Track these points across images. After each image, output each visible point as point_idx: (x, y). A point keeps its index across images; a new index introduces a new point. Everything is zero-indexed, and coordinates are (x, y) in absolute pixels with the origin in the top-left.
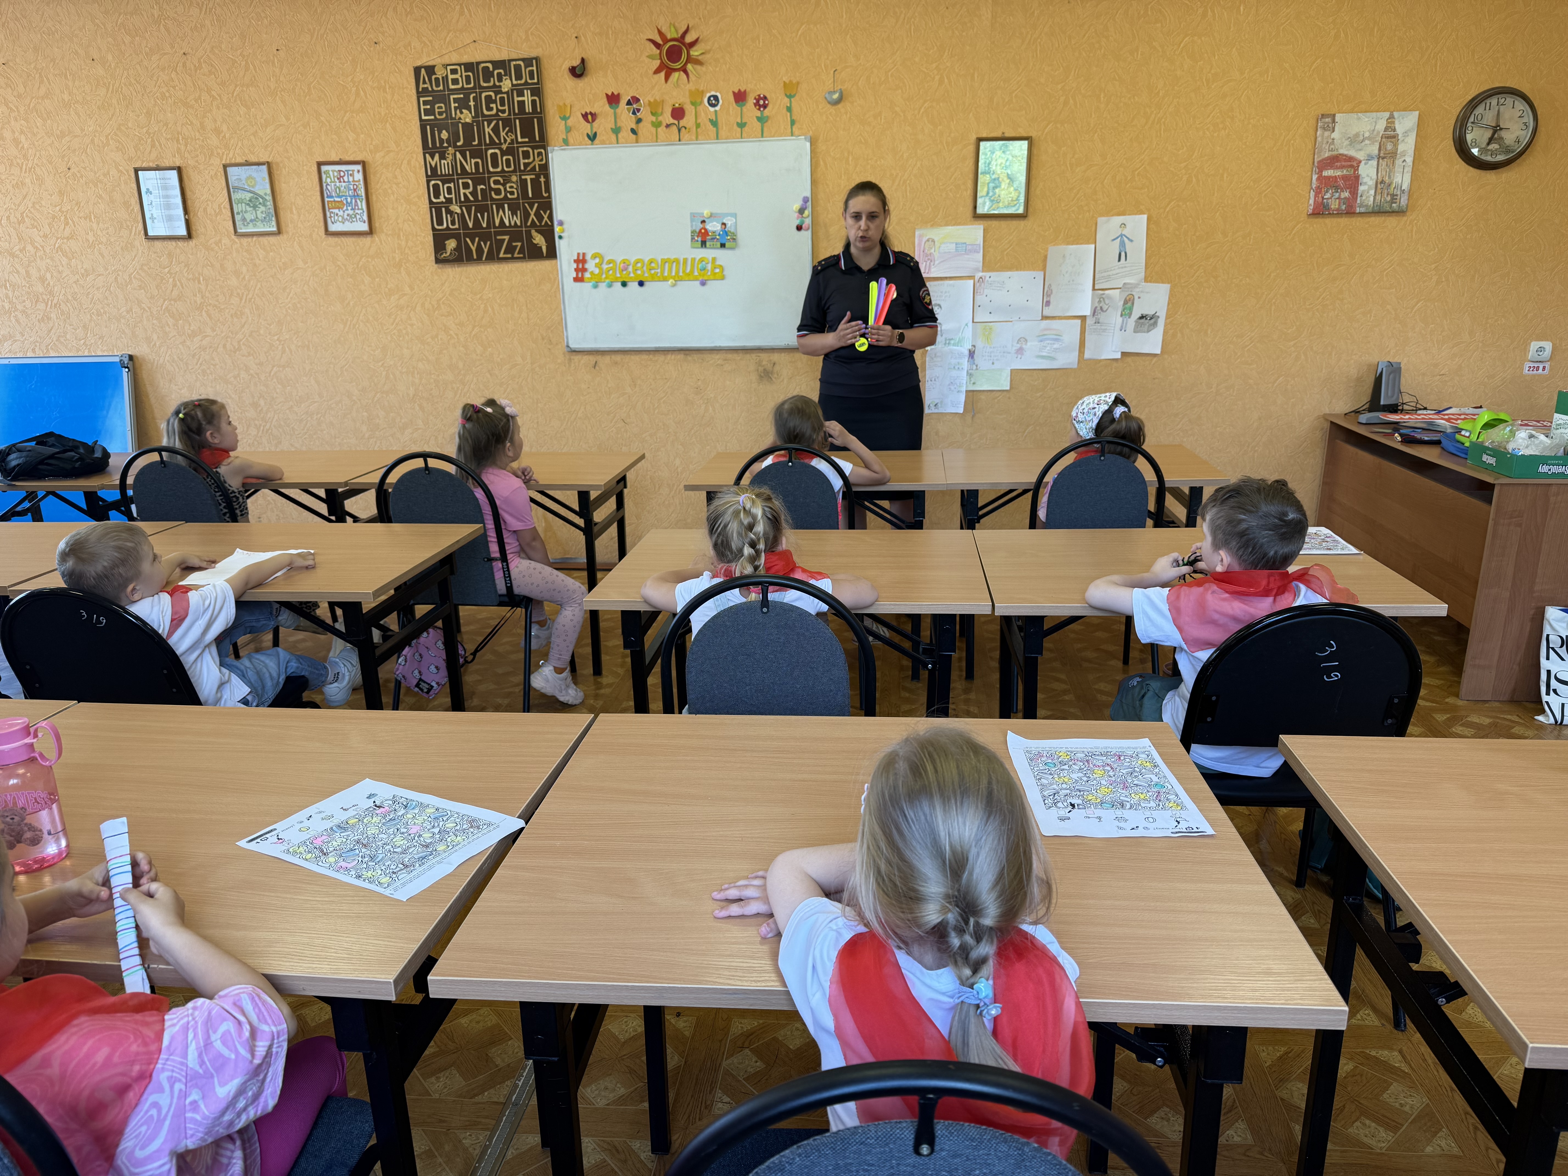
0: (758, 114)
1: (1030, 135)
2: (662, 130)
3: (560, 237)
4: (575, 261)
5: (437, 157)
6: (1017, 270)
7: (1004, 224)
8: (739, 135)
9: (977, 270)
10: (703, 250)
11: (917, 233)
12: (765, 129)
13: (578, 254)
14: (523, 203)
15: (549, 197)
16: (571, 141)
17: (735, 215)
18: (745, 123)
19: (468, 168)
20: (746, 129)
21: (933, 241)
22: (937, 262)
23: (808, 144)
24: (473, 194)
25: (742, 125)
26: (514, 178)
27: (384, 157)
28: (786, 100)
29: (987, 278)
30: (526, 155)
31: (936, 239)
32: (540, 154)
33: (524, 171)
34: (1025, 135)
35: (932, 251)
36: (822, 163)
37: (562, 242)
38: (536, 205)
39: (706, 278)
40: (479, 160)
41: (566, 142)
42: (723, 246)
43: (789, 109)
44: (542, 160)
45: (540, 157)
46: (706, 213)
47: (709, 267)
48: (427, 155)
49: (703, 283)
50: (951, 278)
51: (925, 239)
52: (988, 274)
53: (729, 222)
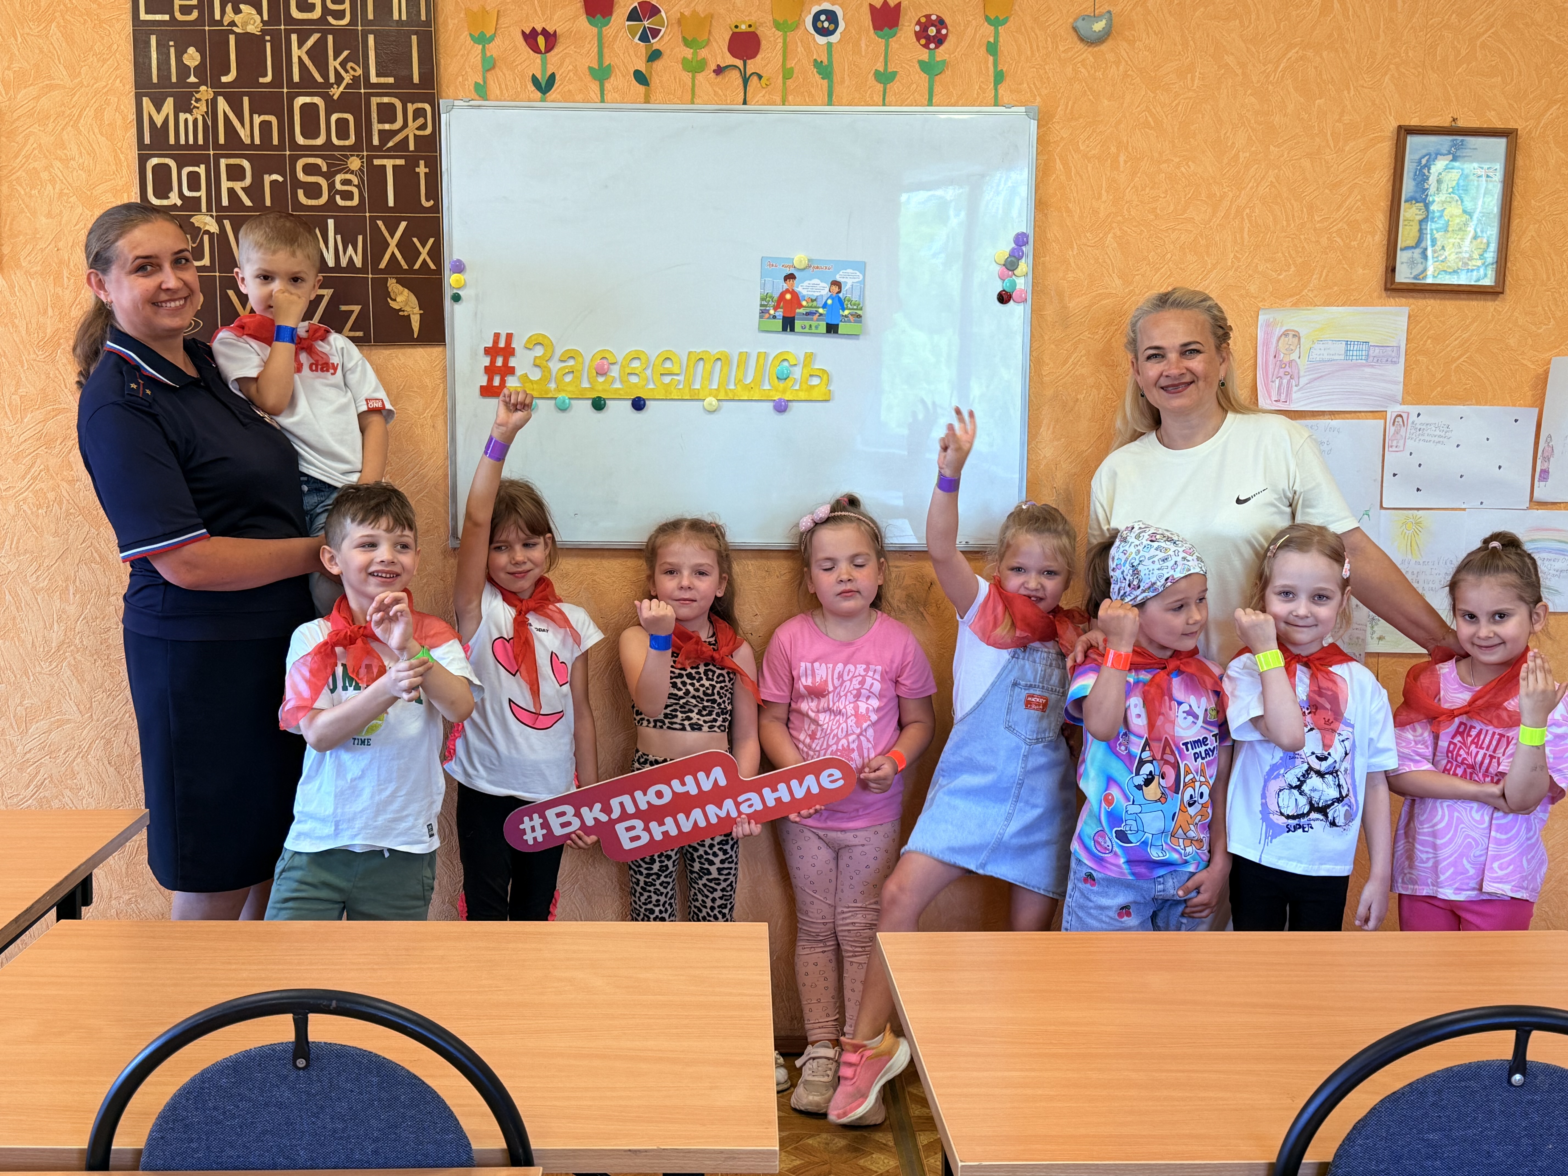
0: (924, 55)
1: (1511, 125)
2: (706, 77)
3: (456, 298)
4: (487, 351)
5: (169, 105)
6: (1478, 403)
7: (1451, 306)
8: (878, 98)
9: (1392, 399)
10: (788, 337)
11: (1262, 318)
12: (937, 89)
13: (497, 336)
14: (373, 219)
15: (437, 208)
16: (494, 88)
17: (861, 267)
18: (895, 74)
19: (244, 134)
20: (895, 86)
21: (1297, 335)
22: (1303, 381)
23: (1034, 124)
24: (254, 191)
25: (885, 78)
26: (355, 163)
27: (37, 98)
28: (987, 30)
29: (1413, 417)
30: (386, 112)
31: (1303, 333)
32: (419, 113)
33: (379, 148)
34: (1499, 125)
35: (1294, 356)
36: (1059, 165)
37: (457, 307)
38: (403, 224)
39: (787, 397)
40: (273, 119)
41: (482, 92)
42: (832, 329)
43: (992, 49)
44: (423, 127)
45: (421, 121)
46: (800, 259)
47: (797, 372)
48: (146, 100)
49: (781, 407)
50: (1333, 414)
51: (1278, 331)
52: (1413, 410)
53: (848, 280)
